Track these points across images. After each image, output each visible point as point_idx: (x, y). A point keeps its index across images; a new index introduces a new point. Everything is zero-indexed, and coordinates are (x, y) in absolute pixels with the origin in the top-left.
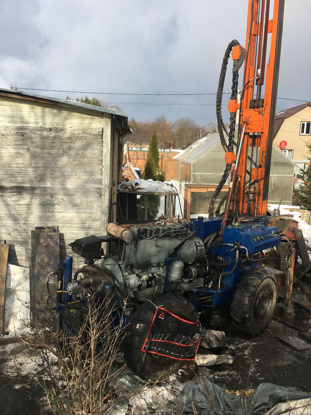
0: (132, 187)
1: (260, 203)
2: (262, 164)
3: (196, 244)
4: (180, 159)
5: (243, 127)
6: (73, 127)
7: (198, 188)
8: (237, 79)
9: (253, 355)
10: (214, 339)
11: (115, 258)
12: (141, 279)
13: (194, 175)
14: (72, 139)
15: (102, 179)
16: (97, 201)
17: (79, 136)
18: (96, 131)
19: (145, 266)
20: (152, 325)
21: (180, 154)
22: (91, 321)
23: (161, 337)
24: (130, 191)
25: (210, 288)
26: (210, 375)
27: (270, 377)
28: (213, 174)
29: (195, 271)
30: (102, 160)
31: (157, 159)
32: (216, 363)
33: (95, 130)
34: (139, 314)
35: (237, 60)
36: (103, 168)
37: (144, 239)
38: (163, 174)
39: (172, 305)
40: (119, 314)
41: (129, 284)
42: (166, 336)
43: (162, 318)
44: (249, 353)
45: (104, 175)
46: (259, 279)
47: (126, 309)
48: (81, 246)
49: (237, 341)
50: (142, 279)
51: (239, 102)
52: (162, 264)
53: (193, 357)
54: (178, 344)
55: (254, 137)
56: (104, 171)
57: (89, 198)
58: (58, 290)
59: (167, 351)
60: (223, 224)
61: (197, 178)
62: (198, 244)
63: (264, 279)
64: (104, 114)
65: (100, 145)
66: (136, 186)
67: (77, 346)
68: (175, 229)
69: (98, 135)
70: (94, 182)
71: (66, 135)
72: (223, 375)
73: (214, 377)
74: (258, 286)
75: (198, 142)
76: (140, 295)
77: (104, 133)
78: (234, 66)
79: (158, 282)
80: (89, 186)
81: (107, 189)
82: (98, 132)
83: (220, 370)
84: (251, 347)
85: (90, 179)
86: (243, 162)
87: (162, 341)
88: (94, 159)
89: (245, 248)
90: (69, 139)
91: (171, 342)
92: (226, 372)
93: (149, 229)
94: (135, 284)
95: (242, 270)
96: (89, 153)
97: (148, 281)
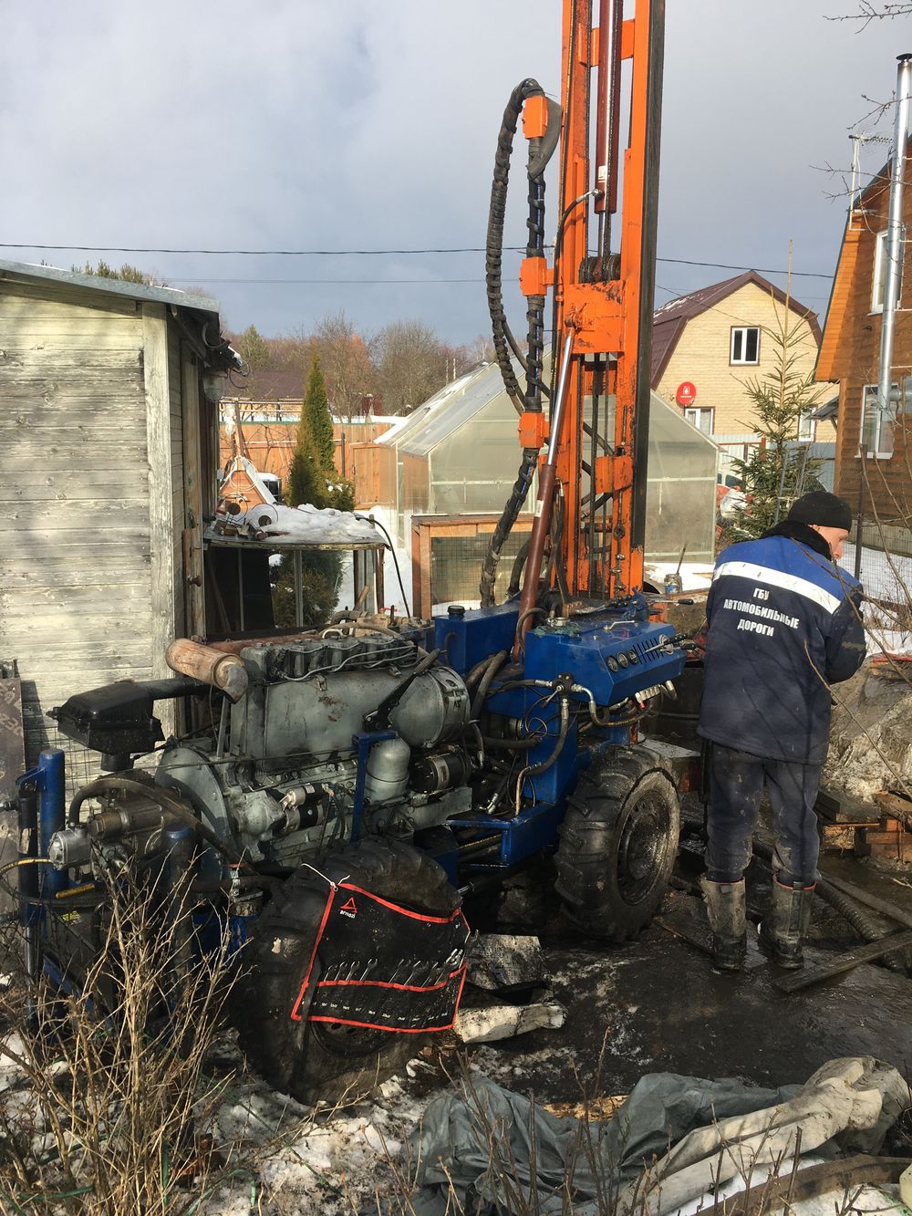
0: (251, 529)
1: (624, 559)
2: (623, 444)
3: (442, 687)
4: (397, 442)
5: (567, 338)
6: (46, 348)
7: (449, 525)
8: (542, 197)
9: (621, 995)
10: (509, 960)
11: (201, 745)
12: (282, 803)
13: (437, 488)
14: (44, 386)
15: (147, 508)
16: (136, 576)
17: (66, 376)
18: (122, 357)
19: (294, 762)
20: (318, 940)
21: (395, 428)
22: (125, 943)
23: (347, 971)
24: (243, 540)
25: (493, 813)
26: (501, 1066)
27: (668, 1054)
28: (491, 482)
29: (443, 768)
30: (146, 449)
31: (327, 444)
32: (516, 1030)
33: (118, 354)
34: (278, 909)
35: (537, 140)
36: (151, 472)
37: (286, 681)
38: (348, 489)
39: (378, 873)
40: (219, 916)
41: (246, 822)
42: (364, 966)
43: (350, 915)
44: (608, 992)
45: (153, 493)
46: (629, 776)
47: (238, 897)
48: (87, 716)
49: (575, 960)
50: (286, 804)
51: (551, 265)
52: (344, 755)
53: (450, 1020)
54: (401, 987)
55: (598, 367)
56: (152, 482)
57: (109, 568)
58: (23, 857)
59: (370, 1012)
60: (523, 623)
61: (446, 496)
62: (449, 688)
63: (644, 775)
64: (145, 305)
65: (134, 403)
66: (261, 525)
67: (80, 1025)
68: (379, 648)
69: (127, 370)
70: (125, 516)
71: (23, 373)
72: (536, 1064)
73: (512, 1072)
74: (627, 798)
75: (447, 392)
76: (281, 851)
77: (145, 363)
78: (532, 158)
79: (333, 809)
80: (106, 530)
81: (165, 536)
82: (128, 360)
83: (529, 1050)
84: (614, 972)
85: (112, 507)
86: (569, 442)
87: (352, 982)
88: (121, 444)
89: (585, 689)
90: (35, 384)
91: (380, 983)
92: (547, 1054)
93: (299, 650)
94: (264, 820)
95: (582, 754)
96: (102, 426)
97: (302, 807)
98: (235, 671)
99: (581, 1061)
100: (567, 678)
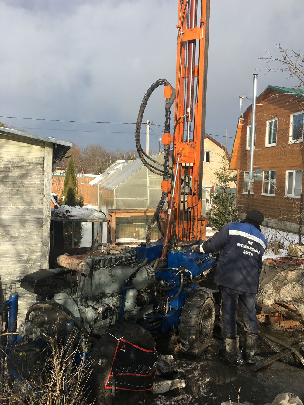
0: (64, 214)
1: (195, 228)
2: (195, 192)
3: (147, 271)
4: (99, 184)
5: (178, 158)
6: (11, 156)
7: (122, 213)
8: (170, 115)
9: (202, 376)
10: (164, 364)
11: (67, 291)
12: (97, 311)
14: (10, 168)
15: (42, 209)
16: (37, 232)
17: (18, 165)
18: (37, 160)
19: (99, 298)
20: (114, 360)
23: (122, 370)
24: (61, 218)
25: (158, 313)
26: (167, 402)
27: (222, 395)
28: (134, 199)
29: (147, 298)
30: (43, 190)
31: (74, 184)
32: (170, 388)
33: (36, 159)
34: (100, 349)
35: (168, 99)
36: (44, 197)
37: (99, 269)
38: (81, 199)
39: (132, 335)
40: (79, 352)
41: (86, 318)
42: (127, 368)
43: (123, 350)
44: (198, 374)
45: (45, 204)
46: (202, 300)
47: (84, 345)
48: (33, 282)
49: (185, 363)
50: (98, 311)
52: (115, 294)
53: (151, 386)
54: (138, 375)
55: (186, 167)
56: (45, 201)
57: (28, 229)
58: (2, 332)
59: (128, 384)
60: (164, 249)
62: (149, 271)
63: (206, 299)
64: (46, 143)
65: (40, 175)
66: (66, 213)
68: (126, 258)
69: (39, 164)
70: (35, 212)
71: (3, 164)
72: (178, 401)
73: (171, 404)
74: (202, 307)
76: (95, 328)
77: (45, 162)
78: (167, 104)
79: (113, 313)
80: (27, 216)
81: (48, 219)
82: (39, 161)
83: (175, 396)
84: (199, 367)
85: (30, 209)
86: (177, 190)
87: (123, 374)
88: (35, 188)
89: (189, 271)
90: (6, 168)
91: (132, 374)
92: (181, 397)
93: (102, 259)
94: (92, 317)
95: (185, 292)
96: (27, 182)
97: (103, 313)
98: (86, 266)
99: (193, 399)
100: (183, 267)
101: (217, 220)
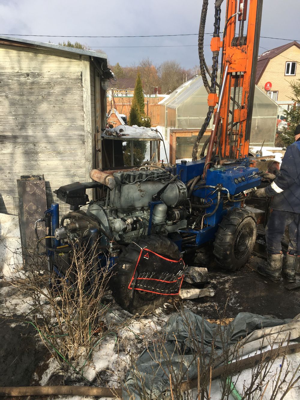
0: (117, 133)
1: (242, 145)
2: (244, 104)
3: (178, 187)
4: (166, 104)
5: (226, 66)
6: (51, 72)
7: (182, 133)
8: (220, 15)
9: (233, 287)
10: (197, 275)
11: (101, 203)
12: (126, 223)
13: (179, 120)
14: (51, 85)
15: (84, 126)
16: (80, 149)
17: (57, 81)
18: (75, 75)
19: (130, 210)
20: (137, 265)
21: (165, 99)
22: (78, 263)
23: (146, 275)
24: (114, 137)
25: (194, 228)
26: (194, 307)
27: (248, 307)
28: (197, 118)
29: (178, 214)
30: (83, 106)
31: (142, 104)
32: (199, 296)
33: (74, 74)
34: (125, 255)
36: (85, 114)
37: (128, 184)
38: (149, 120)
39: (156, 246)
40: (106, 257)
41: (115, 228)
42: (151, 274)
43: (147, 258)
44: (229, 286)
45: (85, 121)
46: (240, 218)
47: (112, 251)
48: (65, 193)
49: (219, 276)
50: (127, 223)
51: (222, 40)
52: (146, 208)
53: (178, 292)
54: (163, 281)
55: (237, 77)
56: (85, 117)
57: (72, 146)
58: (47, 236)
59: (153, 288)
60: (206, 166)
61: (182, 122)
62: (181, 188)
63: (245, 218)
64: (82, 56)
65: (79, 90)
66: (120, 132)
67: (64, 287)
68: (158, 174)
69: (77, 79)
70: (77, 129)
71: (44, 80)
72: (205, 307)
73: (197, 309)
74: (239, 225)
75: (183, 86)
76: (125, 238)
77: (83, 77)
78: (216, 1)
79: (142, 225)
80: (71, 133)
81: (89, 135)
82: (77, 76)
83: (203, 302)
84: (232, 280)
85: (72, 125)
86: (225, 104)
87: (147, 279)
88: (75, 104)
89: (226, 189)
90: (47, 84)
91: (156, 280)
92: (208, 304)
93: (132, 174)
94: (120, 228)
95: (224, 210)
96: (69, 98)
97: (132, 224)
98: (112, 180)
99: (219, 307)
100: (220, 185)
101: (289, 139)
